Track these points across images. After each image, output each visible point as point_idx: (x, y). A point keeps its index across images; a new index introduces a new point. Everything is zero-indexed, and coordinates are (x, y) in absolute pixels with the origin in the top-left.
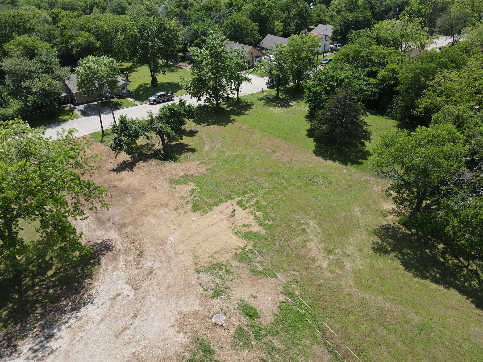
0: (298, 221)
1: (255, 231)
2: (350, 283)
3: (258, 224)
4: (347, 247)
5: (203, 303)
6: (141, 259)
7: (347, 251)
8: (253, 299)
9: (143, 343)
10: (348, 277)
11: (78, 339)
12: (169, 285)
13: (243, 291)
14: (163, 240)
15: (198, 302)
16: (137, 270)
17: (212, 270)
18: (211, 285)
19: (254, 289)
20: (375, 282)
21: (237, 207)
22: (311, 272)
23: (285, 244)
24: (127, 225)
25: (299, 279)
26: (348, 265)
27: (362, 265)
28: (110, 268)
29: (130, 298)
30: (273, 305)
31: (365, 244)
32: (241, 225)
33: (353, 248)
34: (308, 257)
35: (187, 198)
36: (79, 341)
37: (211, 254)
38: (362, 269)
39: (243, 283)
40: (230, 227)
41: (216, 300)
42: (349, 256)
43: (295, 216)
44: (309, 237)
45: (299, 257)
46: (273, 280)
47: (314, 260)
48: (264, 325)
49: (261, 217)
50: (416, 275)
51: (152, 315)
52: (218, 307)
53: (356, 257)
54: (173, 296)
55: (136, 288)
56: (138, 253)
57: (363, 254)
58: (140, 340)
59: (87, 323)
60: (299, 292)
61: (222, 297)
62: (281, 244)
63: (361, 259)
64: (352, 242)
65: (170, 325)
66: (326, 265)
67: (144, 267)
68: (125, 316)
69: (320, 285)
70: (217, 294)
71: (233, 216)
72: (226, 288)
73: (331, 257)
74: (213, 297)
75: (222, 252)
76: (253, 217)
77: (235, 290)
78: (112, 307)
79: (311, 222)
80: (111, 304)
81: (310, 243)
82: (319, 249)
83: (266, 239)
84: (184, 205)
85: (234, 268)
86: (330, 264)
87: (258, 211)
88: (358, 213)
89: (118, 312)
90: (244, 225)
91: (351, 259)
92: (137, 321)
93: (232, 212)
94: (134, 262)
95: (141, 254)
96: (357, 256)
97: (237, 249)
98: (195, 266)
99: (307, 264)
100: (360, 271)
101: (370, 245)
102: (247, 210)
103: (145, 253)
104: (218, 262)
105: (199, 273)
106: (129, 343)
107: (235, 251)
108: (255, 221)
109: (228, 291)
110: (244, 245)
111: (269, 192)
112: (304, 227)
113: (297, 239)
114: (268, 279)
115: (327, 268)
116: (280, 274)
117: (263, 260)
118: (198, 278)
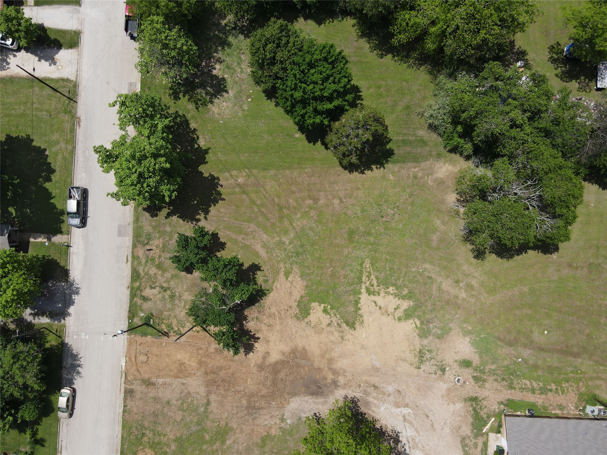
0: (418, 273)
1: (407, 307)
3: (401, 299)
5: (445, 382)
6: (381, 389)
8: (458, 354)
9: (448, 422)
11: (422, 446)
12: (418, 389)
13: (449, 355)
14: (373, 368)
15: (442, 383)
16: (390, 397)
17: (423, 359)
18: (434, 368)
19: (452, 347)
20: (495, 282)
21: (372, 297)
22: (463, 308)
24: (336, 380)
25: (463, 319)
26: (474, 283)
28: (373, 409)
29: (412, 412)
30: (469, 348)
32: (393, 310)
35: (331, 321)
36: (423, 447)
39: (443, 350)
41: (447, 373)
43: (413, 270)
44: (439, 281)
45: (448, 302)
46: (453, 332)
48: (478, 363)
49: (396, 291)
50: (508, 258)
51: (433, 409)
52: (452, 376)
53: (473, 273)
54: (427, 392)
55: (406, 406)
56: (373, 388)
58: (445, 422)
59: (413, 439)
60: (470, 327)
61: (447, 369)
62: (430, 302)
63: (477, 272)
65: (447, 405)
67: (390, 392)
68: (423, 421)
70: (443, 370)
71: (380, 308)
72: (441, 362)
73: (461, 285)
74: (444, 374)
75: (411, 342)
76: (391, 297)
78: (410, 423)
79: (426, 266)
80: (408, 423)
81: (443, 285)
82: (451, 285)
83: (419, 307)
84: (340, 329)
85: (428, 345)
87: (388, 288)
88: (443, 227)
89: (418, 423)
90: (395, 309)
92: (431, 417)
93: (376, 306)
94: (380, 394)
95: (375, 387)
98: (413, 366)
99: (456, 303)
101: (471, 255)
103: (376, 385)
104: (418, 350)
105: (420, 368)
106: (443, 427)
108: (397, 299)
109: (444, 362)
110: (414, 324)
111: (371, 260)
112: (426, 274)
113: (434, 289)
114: (450, 334)
115: (467, 296)
116: (451, 325)
117: (434, 324)
118: (424, 371)
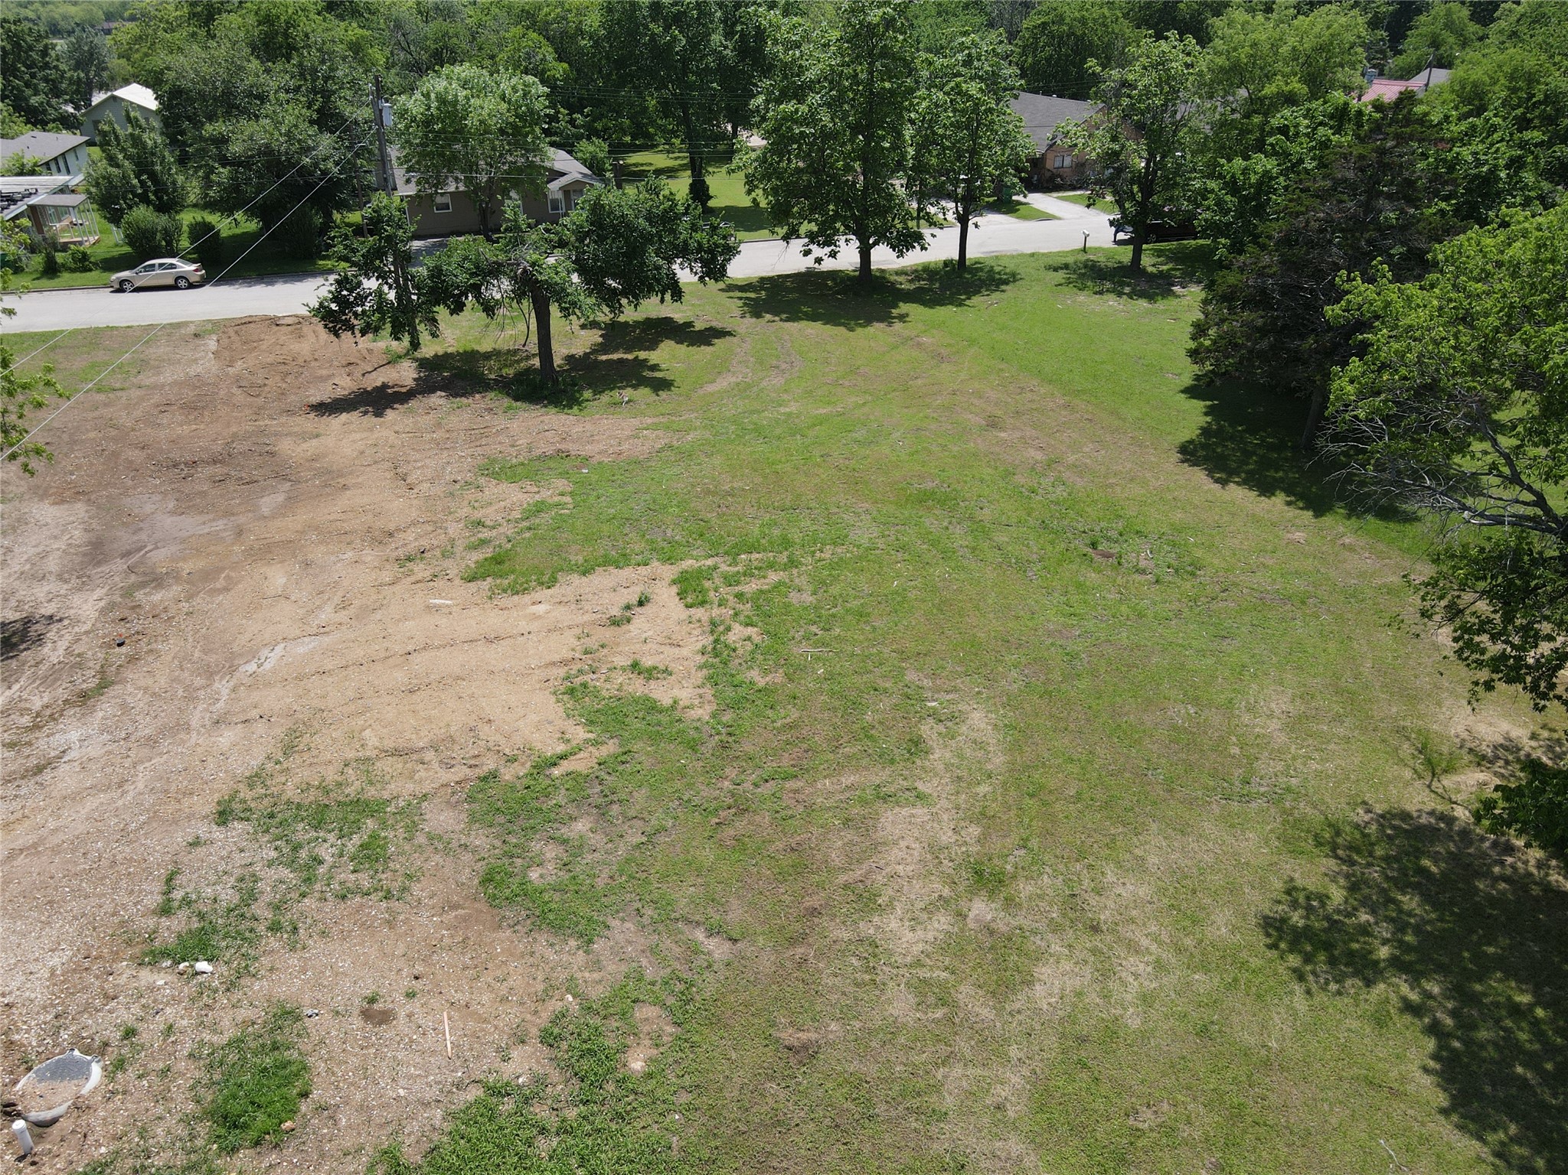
0: (911, 697)
1: (667, 702)
2: (1001, 1092)
3: (703, 673)
4: (1110, 877)
5: (74, 971)
6: (72, 711)
7: (1093, 900)
8: (357, 1022)
10: (1014, 1052)
13: (345, 965)
14: (235, 657)
15: (60, 958)
17: (300, 826)
18: (221, 891)
19: (419, 968)
20: (1185, 1132)
21: (666, 594)
22: (802, 964)
23: (767, 789)
24: (169, 582)
25: (709, 986)
26: (1056, 980)
27: (1146, 999)
30: (431, 1094)
31: (1233, 889)
32: (627, 662)
33: (1143, 891)
34: (842, 879)
35: (493, 527)
37: (372, 754)
38: (1135, 1023)
39: (390, 924)
40: (564, 663)
41: (155, 977)
42: (1095, 929)
43: (912, 677)
44: (920, 785)
45: (797, 866)
46: (560, 951)
47: (866, 900)
49: (744, 649)
52: (130, 1014)
53: (1133, 948)
56: (90, 684)
57: (1188, 942)
60: (650, 1060)
61: (205, 966)
62: (748, 786)
63: (1159, 966)
64: (1153, 860)
66: (917, 949)
67: (42, 742)
69: (805, 1053)
70: (191, 946)
71: (617, 622)
72: (275, 927)
73: (981, 909)
74: (156, 957)
75: (429, 755)
76: (705, 640)
77: (316, 945)
79: (977, 715)
81: (905, 812)
82: (935, 850)
83: (693, 746)
84: (460, 549)
85: (421, 839)
86: (952, 946)
87: (750, 625)
88: (1274, 725)
90: (635, 666)
91: (1094, 951)
93: (627, 608)
94: (36, 716)
95: (94, 692)
96: (1145, 942)
97: (512, 760)
98: (242, 787)
99: (814, 912)
100: (1111, 1032)
101: (1260, 902)
102: (699, 613)
103: (113, 691)
104: (372, 792)
105: (223, 823)
107: (490, 764)
108: (701, 660)
109: (272, 942)
110: (561, 748)
111: (860, 559)
112: (928, 730)
113: (848, 779)
114: (542, 938)
115: (918, 963)
116: (623, 930)
117: (597, 839)
118: (196, 843)
